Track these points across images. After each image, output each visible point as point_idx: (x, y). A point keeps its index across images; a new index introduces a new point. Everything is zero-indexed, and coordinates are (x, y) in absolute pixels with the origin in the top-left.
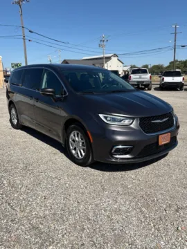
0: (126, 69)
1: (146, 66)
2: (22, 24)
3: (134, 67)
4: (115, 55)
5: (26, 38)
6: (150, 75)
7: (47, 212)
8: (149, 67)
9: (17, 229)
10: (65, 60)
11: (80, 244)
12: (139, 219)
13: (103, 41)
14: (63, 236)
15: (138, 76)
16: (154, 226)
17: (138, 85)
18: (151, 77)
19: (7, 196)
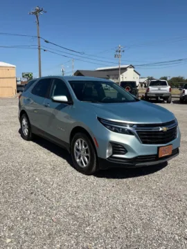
0: (142, 80)
1: (165, 78)
2: (38, 34)
3: (152, 78)
4: (132, 66)
5: (41, 47)
6: (169, 87)
7: (80, 204)
8: (168, 79)
9: (56, 214)
10: (78, 71)
11: (113, 227)
12: (164, 213)
13: (119, 51)
14: (97, 221)
15: (157, 88)
16: (179, 219)
17: (157, 97)
18: (170, 89)
19: (41, 190)
